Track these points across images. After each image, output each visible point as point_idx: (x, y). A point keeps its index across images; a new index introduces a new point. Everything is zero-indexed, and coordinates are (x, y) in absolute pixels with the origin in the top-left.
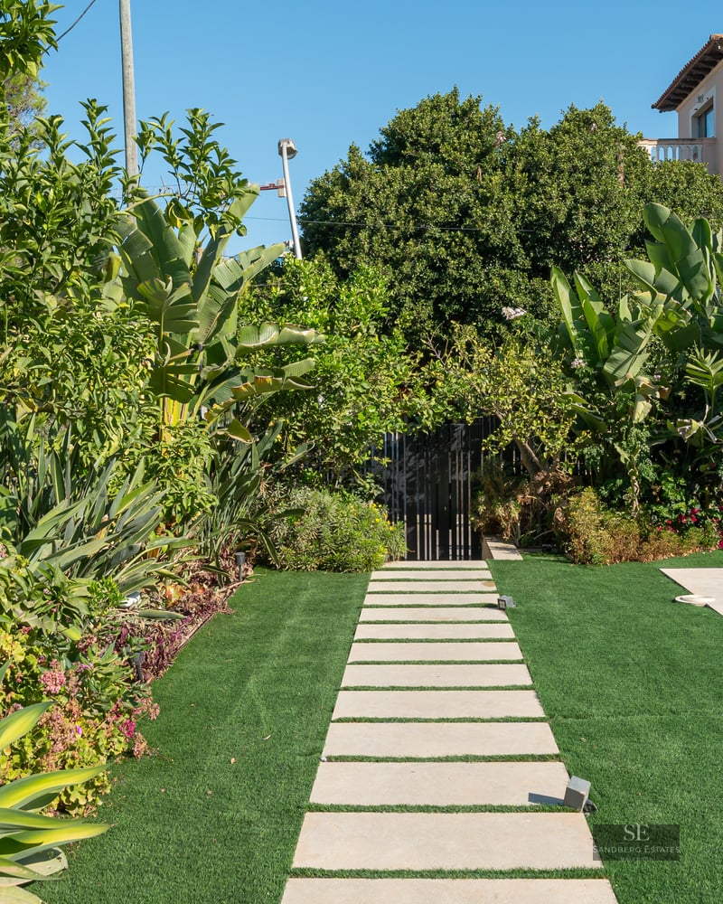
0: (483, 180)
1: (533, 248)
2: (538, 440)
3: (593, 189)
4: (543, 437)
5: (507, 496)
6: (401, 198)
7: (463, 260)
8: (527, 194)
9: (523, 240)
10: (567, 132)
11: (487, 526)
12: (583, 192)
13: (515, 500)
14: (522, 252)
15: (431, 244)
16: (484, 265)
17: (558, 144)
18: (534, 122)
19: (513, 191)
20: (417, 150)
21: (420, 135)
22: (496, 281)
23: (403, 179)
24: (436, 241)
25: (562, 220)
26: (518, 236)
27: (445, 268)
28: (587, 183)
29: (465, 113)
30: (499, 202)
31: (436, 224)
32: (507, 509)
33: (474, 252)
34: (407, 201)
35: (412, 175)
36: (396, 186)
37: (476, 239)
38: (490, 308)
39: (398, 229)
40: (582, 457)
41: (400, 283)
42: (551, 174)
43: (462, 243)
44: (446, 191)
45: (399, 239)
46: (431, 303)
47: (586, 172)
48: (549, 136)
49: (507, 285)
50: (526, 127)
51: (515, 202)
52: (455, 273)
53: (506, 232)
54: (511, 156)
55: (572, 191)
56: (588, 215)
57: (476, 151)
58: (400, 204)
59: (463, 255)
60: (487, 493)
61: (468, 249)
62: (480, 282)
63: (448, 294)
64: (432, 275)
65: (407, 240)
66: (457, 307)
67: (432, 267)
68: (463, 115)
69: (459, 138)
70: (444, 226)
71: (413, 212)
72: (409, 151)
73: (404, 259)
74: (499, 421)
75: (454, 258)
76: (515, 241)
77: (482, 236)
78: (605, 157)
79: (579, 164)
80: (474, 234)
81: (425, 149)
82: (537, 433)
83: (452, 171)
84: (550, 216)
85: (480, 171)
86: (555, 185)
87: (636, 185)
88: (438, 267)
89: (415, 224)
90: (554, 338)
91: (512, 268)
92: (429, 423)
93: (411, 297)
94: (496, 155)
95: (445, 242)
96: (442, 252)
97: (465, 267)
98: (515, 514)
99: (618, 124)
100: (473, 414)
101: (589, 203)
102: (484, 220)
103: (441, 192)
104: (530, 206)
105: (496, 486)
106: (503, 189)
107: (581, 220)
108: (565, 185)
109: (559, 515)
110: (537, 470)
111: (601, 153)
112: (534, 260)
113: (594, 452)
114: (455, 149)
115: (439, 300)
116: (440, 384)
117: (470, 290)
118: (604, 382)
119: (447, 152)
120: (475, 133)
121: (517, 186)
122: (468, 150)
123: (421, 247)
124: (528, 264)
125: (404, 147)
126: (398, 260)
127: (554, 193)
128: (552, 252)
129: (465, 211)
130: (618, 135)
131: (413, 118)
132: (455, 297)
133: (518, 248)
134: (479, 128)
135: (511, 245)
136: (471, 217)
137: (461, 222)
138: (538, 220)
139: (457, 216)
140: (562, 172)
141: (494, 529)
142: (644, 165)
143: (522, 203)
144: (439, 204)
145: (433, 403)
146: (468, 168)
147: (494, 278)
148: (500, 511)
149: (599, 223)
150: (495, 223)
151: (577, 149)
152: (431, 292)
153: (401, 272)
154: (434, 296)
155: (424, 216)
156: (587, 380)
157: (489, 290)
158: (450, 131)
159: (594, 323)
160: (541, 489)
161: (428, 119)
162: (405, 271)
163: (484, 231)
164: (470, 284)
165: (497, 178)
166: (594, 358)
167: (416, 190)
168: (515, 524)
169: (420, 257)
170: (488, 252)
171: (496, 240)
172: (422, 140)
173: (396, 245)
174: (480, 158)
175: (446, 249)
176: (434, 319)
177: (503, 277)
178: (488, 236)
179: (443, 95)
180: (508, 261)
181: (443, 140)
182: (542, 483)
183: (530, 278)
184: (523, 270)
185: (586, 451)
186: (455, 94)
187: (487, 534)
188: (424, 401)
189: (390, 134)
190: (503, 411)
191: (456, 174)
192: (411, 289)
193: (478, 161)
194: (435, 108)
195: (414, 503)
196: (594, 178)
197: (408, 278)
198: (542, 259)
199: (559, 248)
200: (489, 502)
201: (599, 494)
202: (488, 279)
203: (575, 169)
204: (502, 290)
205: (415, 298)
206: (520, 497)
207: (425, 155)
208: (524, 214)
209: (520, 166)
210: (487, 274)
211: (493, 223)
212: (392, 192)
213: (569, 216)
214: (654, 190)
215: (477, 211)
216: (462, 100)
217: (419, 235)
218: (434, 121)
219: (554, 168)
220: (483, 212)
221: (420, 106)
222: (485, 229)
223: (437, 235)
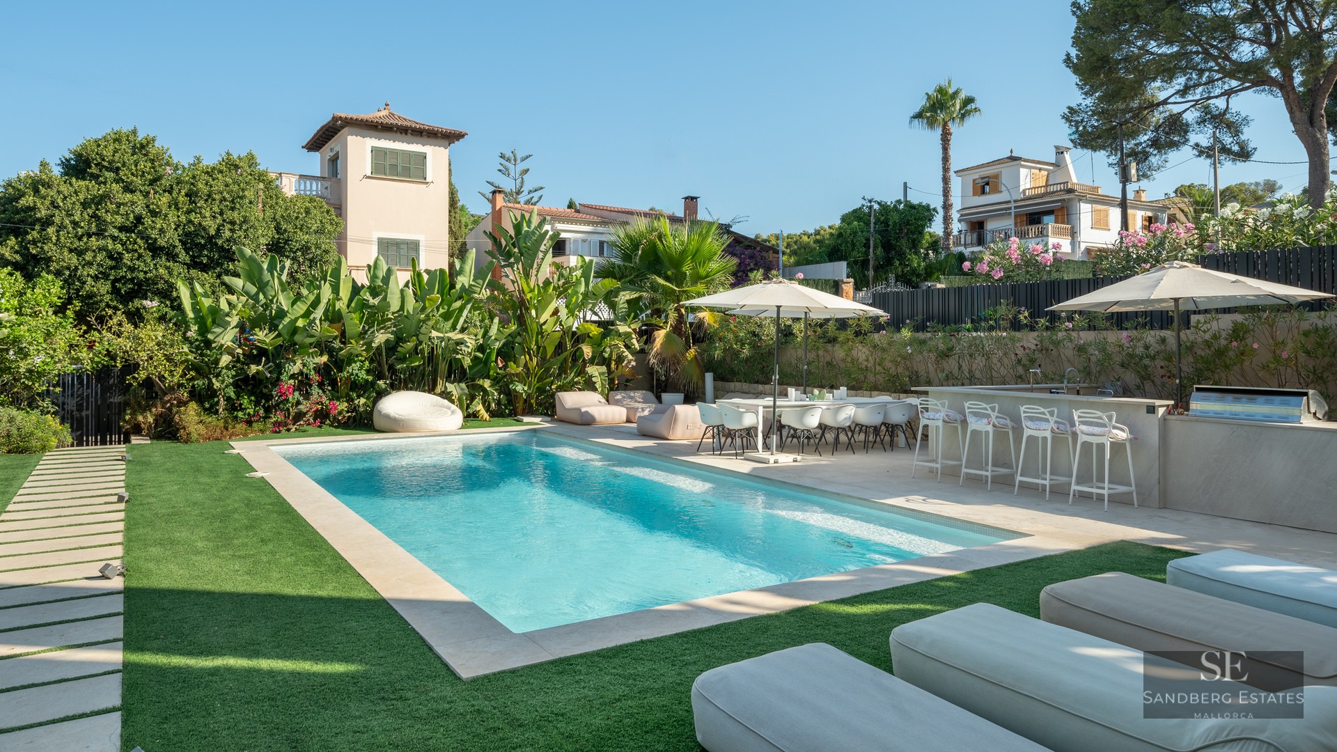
0: (155, 198)
1: (191, 249)
2: (163, 376)
3: (236, 214)
4: (166, 375)
5: (145, 409)
6: (85, 205)
7: (136, 255)
8: (189, 212)
9: (183, 243)
10: (221, 172)
11: (132, 427)
12: (229, 215)
13: (151, 411)
14: (183, 251)
15: (110, 241)
16: (153, 258)
17: (214, 180)
18: (198, 159)
19: (178, 209)
20: (101, 171)
21: (103, 160)
22: (161, 271)
23: (88, 190)
24: (114, 238)
25: (212, 232)
26: (179, 240)
27: (122, 259)
28: (233, 209)
29: (143, 147)
30: (166, 216)
31: (115, 227)
32: (145, 417)
33: (145, 249)
34: (90, 208)
35: (96, 189)
36: (82, 197)
37: (147, 241)
38: (157, 289)
39: (82, 228)
40: (193, 386)
41: (83, 267)
42: (206, 200)
43: (135, 243)
44: (123, 204)
45: (83, 235)
46: (109, 282)
47: (233, 201)
48: (207, 173)
49: (170, 274)
50: (192, 162)
51: (178, 217)
52: (129, 263)
53: (172, 237)
54: (178, 184)
55: (221, 213)
56: (232, 231)
57: (149, 177)
58: (85, 208)
59: (136, 250)
60: (132, 408)
61: (140, 247)
62: (150, 270)
63: (123, 277)
64: (110, 263)
65: (89, 236)
66: (131, 286)
67: (111, 257)
68: (142, 148)
69: (136, 166)
70: (122, 229)
71: (94, 216)
72: (94, 170)
73: (87, 250)
74: (139, 365)
75: (128, 252)
76: (177, 243)
77: (151, 238)
78: (246, 193)
79: (227, 196)
80: (146, 238)
81: (107, 169)
82: (162, 373)
83: (128, 189)
84: (204, 229)
85: (152, 191)
86: (208, 209)
87: (269, 213)
88: (116, 258)
89: (97, 226)
90: (178, 319)
91: (176, 262)
92: (88, 368)
93: (92, 277)
94: (165, 182)
95: (121, 240)
96: (119, 247)
97: (138, 259)
98: (151, 419)
99: (261, 168)
100: (121, 362)
101: (233, 223)
102: (153, 228)
103: (119, 205)
104: (190, 222)
105: (139, 404)
106: (170, 207)
107: (227, 234)
108: (216, 209)
109: (177, 418)
110: (165, 394)
111: (243, 190)
112: (193, 257)
113: (201, 383)
114: (132, 174)
115: (116, 280)
116: (97, 344)
117: (141, 275)
118: (208, 344)
119: (125, 175)
120: (150, 165)
121: (180, 206)
122: (143, 176)
123: (101, 243)
124: (188, 259)
125: (90, 167)
126: (82, 250)
127: (208, 214)
128: (206, 253)
129: (139, 219)
130: (261, 177)
131: (99, 146)
132: (129, 279)
133: (179, 249)
134: (152, 161)
135: (175, 247)
136: (143, 224)
137: (136, 226)
138: (195, 231)
139: (132, 222)
140: (214, 200)
141: (137, 430)
142: (277, 198)
143: (183, 218)
144: (117, 213)
145: (91, 355)
146: (142, 189)
147: (160, 269)
148: (140, 418)
149: (240, 237)
150: (162, 231)
151: (227, 185)
152: (109, 275)
153: (84, 259)
154: (112, 278)
155: (104, 221)
156: (197, 343)
157: (156, 276)
158: (131, 160)
159: (205, 311)
160: (169, 405)
161: (111, 148)
162: (87, 258)
163: (153, 236)
164: (142, 271)
165: (165, 199)
166: (203, 330)
167: (100, 200)
168: (150, 426)
169: (100, 249)
170: (155, 250)
171: (162, 242)
172: (106, 164)
173: (80, 239)
174: (152, 182)
175: (122, 245)
176: (111, 294)
177: (167, 268)
178: (156, 239)
179: (124, 130)
180: (172, 256)
181: (124, 165)
182: (169, 401)
183: (188, 268)
184: (185, 264)
185: (196, 383)
186: (134, 132)
187: (133, 433)
188: (85, 355)
189: (79, 156)
190: (142, 360)
191: (132, 192)
192: (92, 272)
193: (150, 184)
194: (116, 140)
195: (82, 417)
196: (238, 206)
197: (90, 264)
198: (198, 257)
199: (211, 251)
200: (134, 414)
201: (203, 406)
202: (156, 269)
203: (225, 199)
204: (166, 277)
205: (96, 278)
206: (154, 410)
207: (107, 174)
208: (184, 226)
209: (183, 192)
210: (155, 265)
211: (160, 230)
212: (78, 200)
213: (218, 230)
214: (282, 217)
215: (148, 221)
216: (141, 136)
217: (100, 234)
218: (116, 151)
219: (209, 196)
220: (153, 222)
221: (105, 137)
222: (154, 234)
223: (116, 235)
